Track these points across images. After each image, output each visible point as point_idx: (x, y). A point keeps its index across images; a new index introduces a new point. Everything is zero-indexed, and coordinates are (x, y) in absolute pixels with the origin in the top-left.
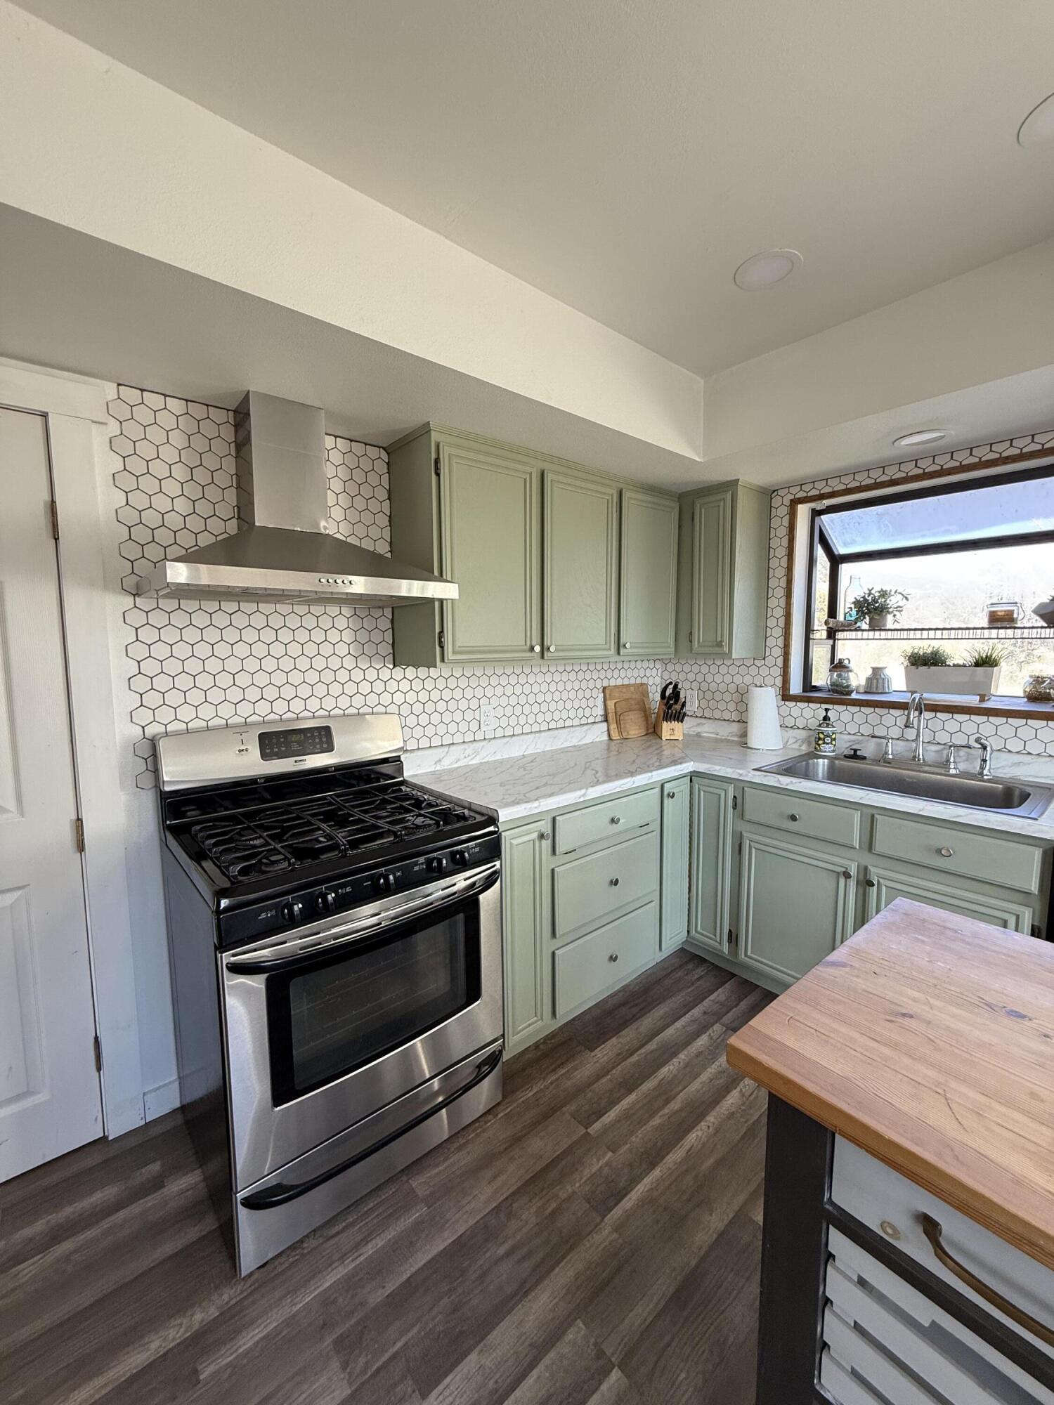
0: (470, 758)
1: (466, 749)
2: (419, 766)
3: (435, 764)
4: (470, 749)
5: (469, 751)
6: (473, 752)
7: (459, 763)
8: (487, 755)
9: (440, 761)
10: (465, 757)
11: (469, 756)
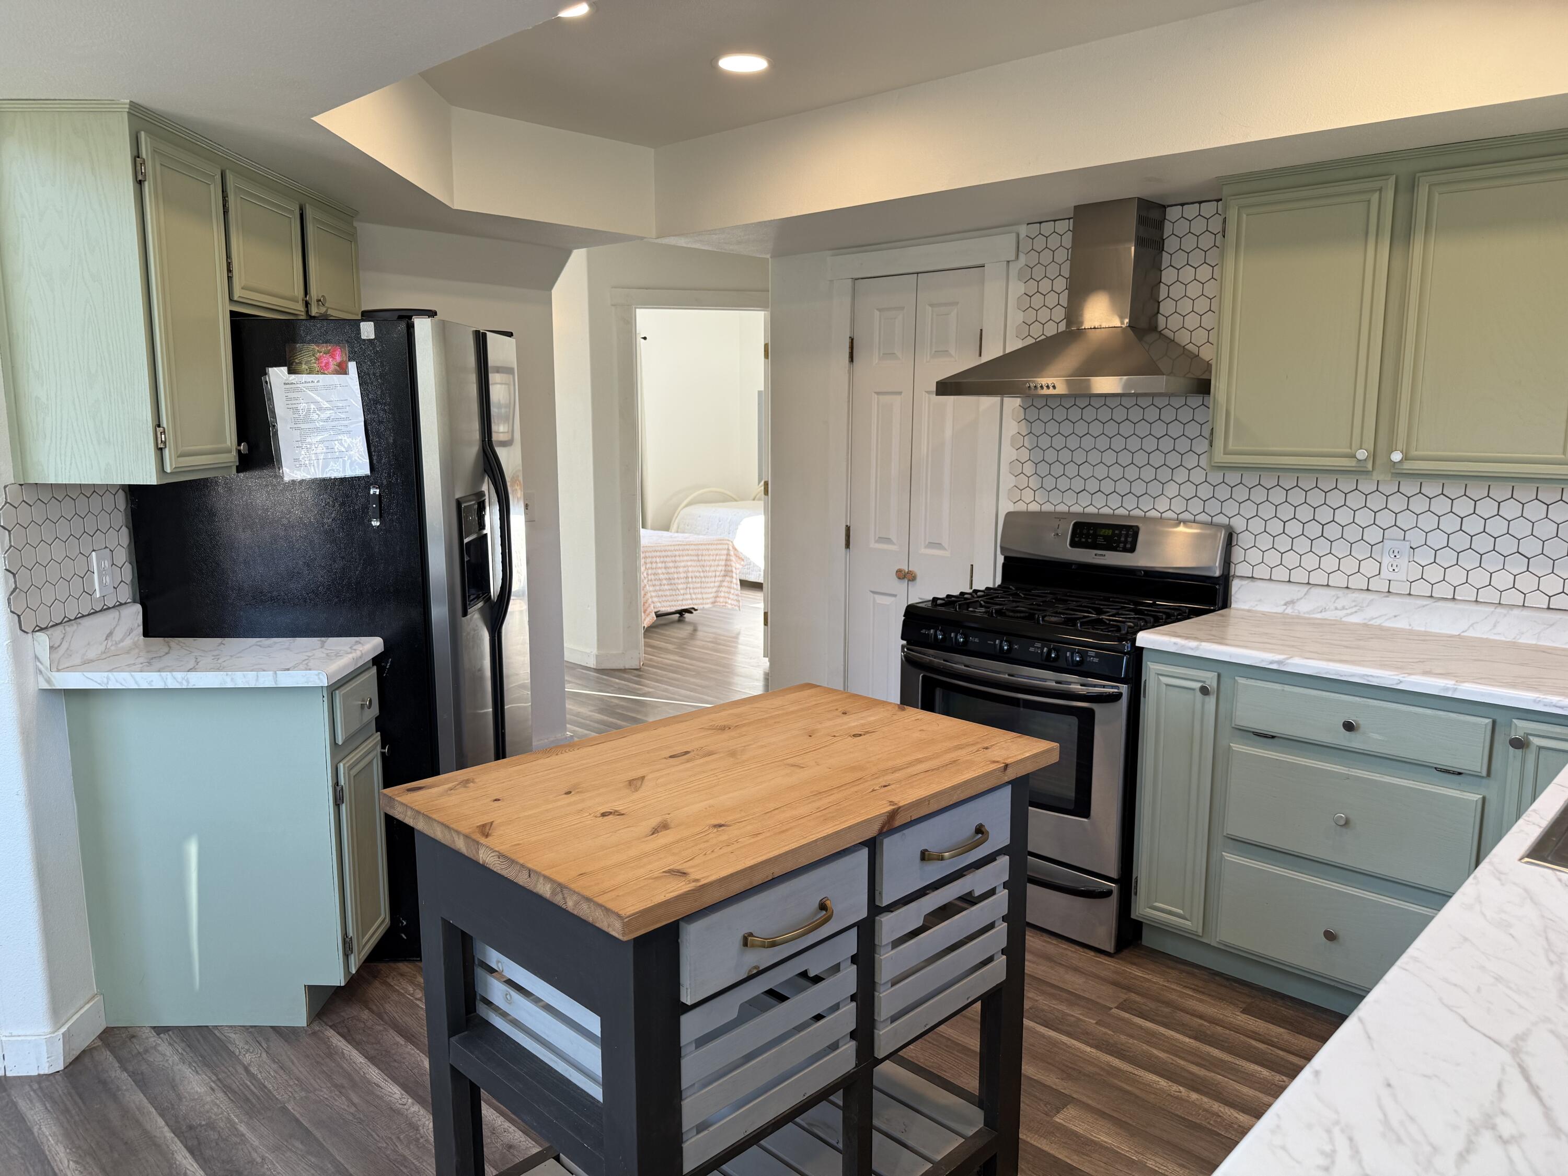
0: (1345, 612)
1: (1338, 598)
2: (1260, 600)
3: (1285, 604)
4: (1346, 599)
5: (1341, 603)
6: (1354, 604)
7: (1323, 614)
8: (1380, 616)
9: (1292, 602)
10: (1336, 609)
11: (1343, 608)
